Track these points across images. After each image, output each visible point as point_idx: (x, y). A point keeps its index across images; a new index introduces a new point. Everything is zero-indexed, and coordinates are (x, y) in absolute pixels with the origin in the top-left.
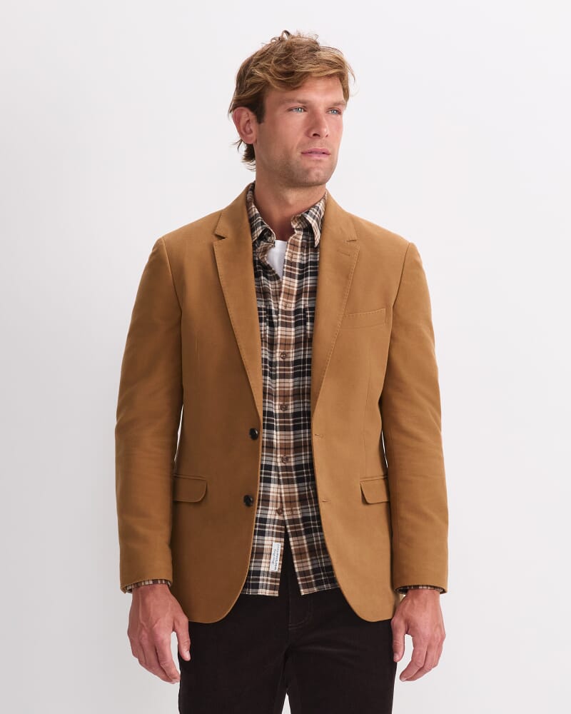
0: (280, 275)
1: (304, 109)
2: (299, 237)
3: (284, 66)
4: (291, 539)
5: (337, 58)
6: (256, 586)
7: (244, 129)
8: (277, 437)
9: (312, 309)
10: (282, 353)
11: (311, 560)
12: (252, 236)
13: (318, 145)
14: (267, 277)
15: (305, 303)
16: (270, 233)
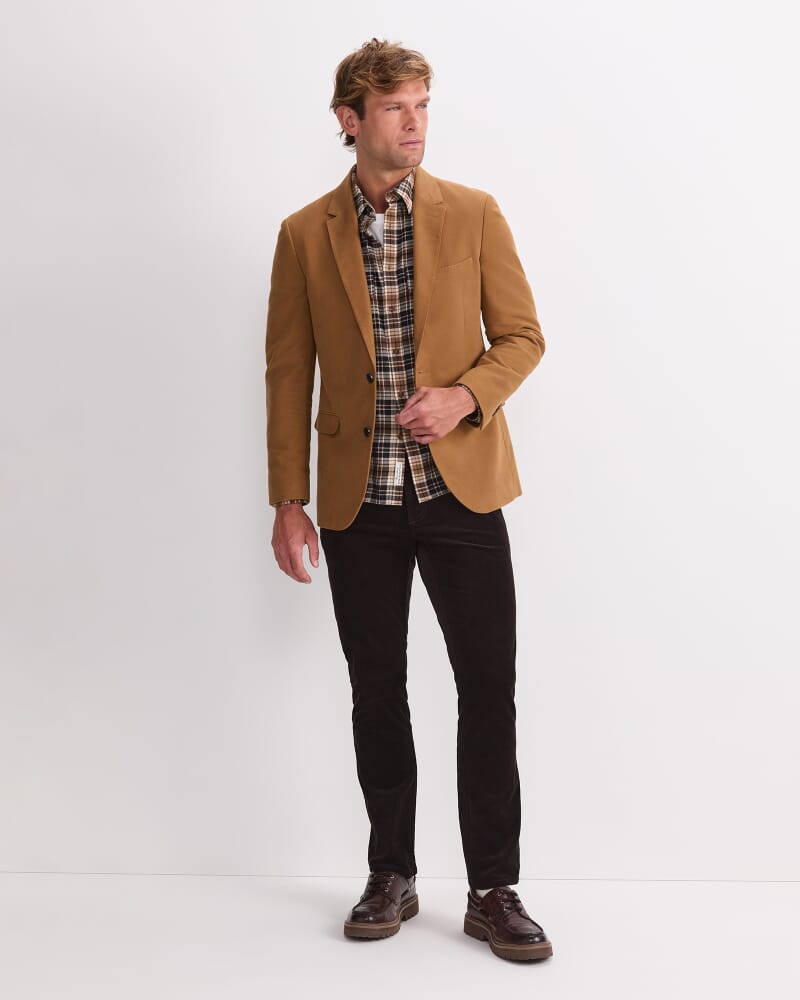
0: (381, 241)
1: (399, 108)
2: (394, 208)
3: (380, 74)
4: (409, 458)
5: (423, 65)
6: (384, 498)
7: (347, 123)
8: (393, 376)
9: (411, 268)
10: (390, 307)
11: (426, 474)
12: (357, 212)
13: (412, 137)
14: (372, 246)
15: (404, 264)
16: (371, 210)
